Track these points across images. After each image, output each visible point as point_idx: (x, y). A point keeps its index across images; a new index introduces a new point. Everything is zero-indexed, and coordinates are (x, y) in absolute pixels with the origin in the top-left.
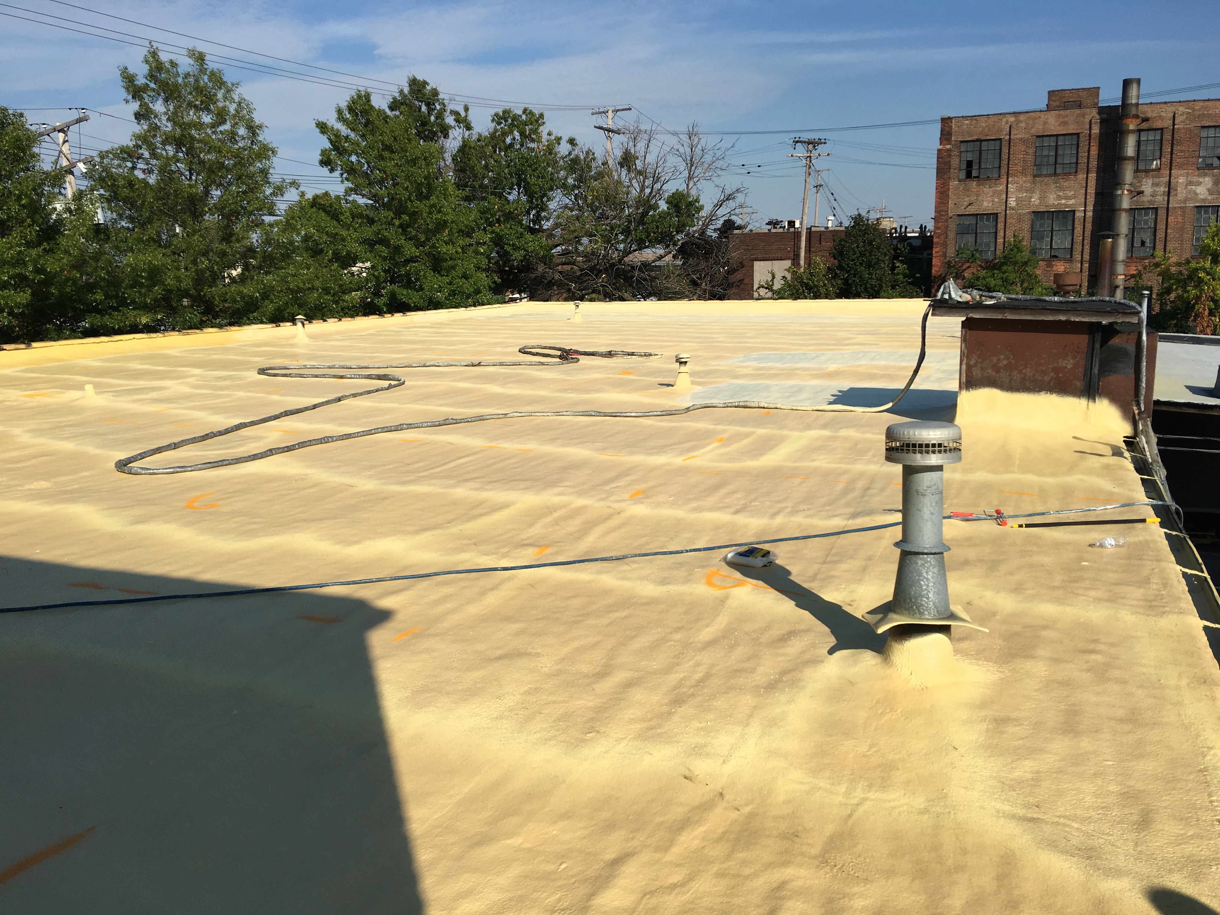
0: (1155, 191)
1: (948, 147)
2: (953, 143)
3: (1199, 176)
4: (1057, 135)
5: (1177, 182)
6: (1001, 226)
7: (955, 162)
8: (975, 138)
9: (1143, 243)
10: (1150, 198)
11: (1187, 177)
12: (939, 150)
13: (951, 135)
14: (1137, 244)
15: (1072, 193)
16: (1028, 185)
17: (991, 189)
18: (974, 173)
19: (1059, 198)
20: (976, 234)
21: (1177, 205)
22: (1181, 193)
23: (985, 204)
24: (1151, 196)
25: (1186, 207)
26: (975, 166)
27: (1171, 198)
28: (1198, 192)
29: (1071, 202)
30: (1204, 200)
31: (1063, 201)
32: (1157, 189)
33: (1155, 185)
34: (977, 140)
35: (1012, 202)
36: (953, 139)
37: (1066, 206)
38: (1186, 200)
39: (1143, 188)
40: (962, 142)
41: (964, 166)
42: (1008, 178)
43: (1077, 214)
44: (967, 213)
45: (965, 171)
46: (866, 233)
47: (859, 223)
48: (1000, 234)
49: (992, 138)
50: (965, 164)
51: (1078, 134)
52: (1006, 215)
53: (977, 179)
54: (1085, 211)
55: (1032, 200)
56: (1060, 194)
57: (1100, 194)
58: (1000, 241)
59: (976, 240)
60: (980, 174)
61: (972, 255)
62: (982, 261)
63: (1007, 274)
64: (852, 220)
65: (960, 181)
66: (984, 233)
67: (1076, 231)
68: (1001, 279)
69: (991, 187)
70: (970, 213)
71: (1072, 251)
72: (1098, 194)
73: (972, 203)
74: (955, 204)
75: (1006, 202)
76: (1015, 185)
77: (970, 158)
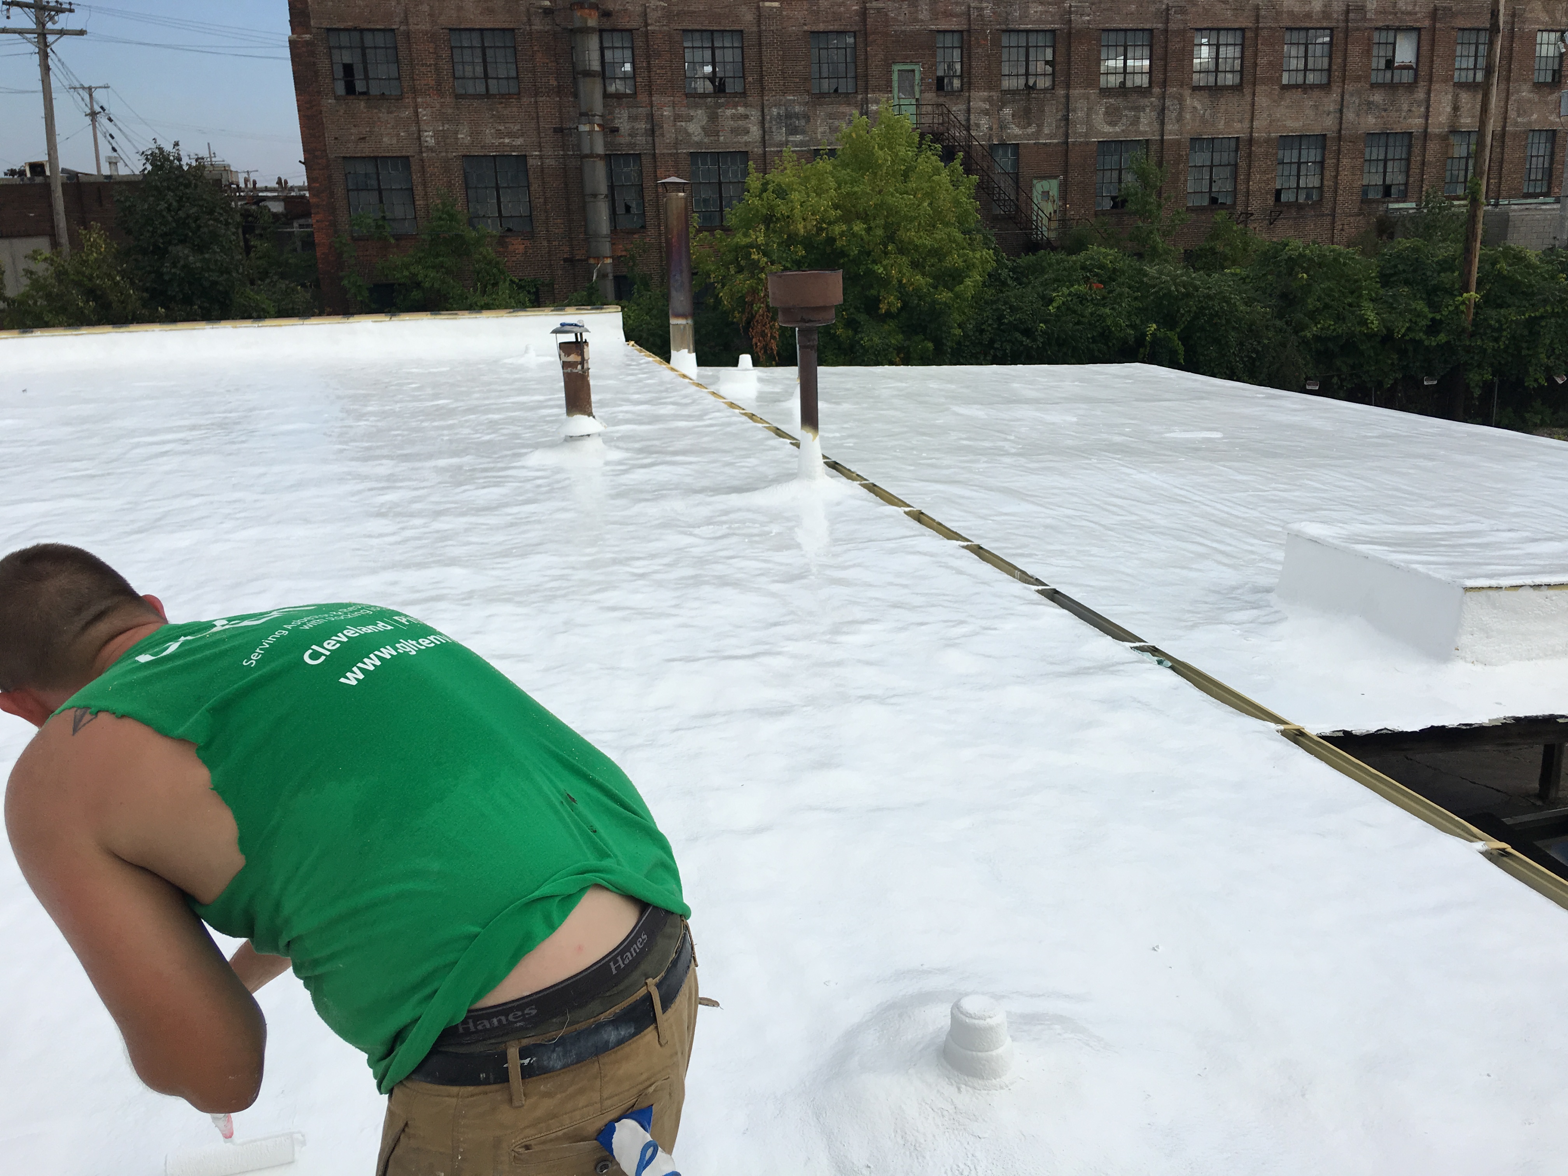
0: (633, 128)
1: (307, 37)
2: (314, 31)
3: (688, 106)
4: (481, 30)
5: (662, 115)
6: (416, 177)
7: (323, 65)
8: (350, 24)
9: (628, 209)
10: (627, 139)
11: (674, 107)
12: (293, 44)
13: (309, 16)
14: (621, 210)
15: (518, 127)
16: (450, 111)
17: (391, 116)
18: (360, 86)
19: (500, 134)
20: (380, 192)
21: (666, 151)
22: (669, 133)
23: (386, 140)
24: (629, 135)
25: (677, 153)
26: (358, 74)
27: (657, 140)
28: (690, 130)
29: (519, 142)
30: (699, 144)
31: (507, 141)
32: (637, 125)
33: (633, 118)
34: (355, 29)
35: (429, 139)
36: (312, 23)
37: (514, 148)
38: (676, 144)
39: (617, 123)
40: (328, 30)
41: (339, 73)
42: (415, 98)
43: (531, 162)
44: (359, 155)
45: (343, 83)
46: (181, 184)
47: (162, 166)
48: (419, 191)
49: (378, 27)
50: (341, 69)
51: (513, 30)
52: (422, 160)
53: (366, 97)
54: (541, 157)
55: (460, 136)
56: (500, 128)
57: (559, 130)
58: (420, 203)
59: (381, 201)
60: (368, 88)
61: (378, 227)
62: (398, 238)
63: (441, 259)
64: (147, 159)
65: (337, 98)
66: (392, 189)
67: (532, 189)
68: (433, 267)
69: (391, 113)
70: (364, 155)
71: (531, 220)
72: (556, 130)
73: (364, 138)
74: (336, 138)
75: (419, 138)
76: (429, 110)
77: (347, 60)
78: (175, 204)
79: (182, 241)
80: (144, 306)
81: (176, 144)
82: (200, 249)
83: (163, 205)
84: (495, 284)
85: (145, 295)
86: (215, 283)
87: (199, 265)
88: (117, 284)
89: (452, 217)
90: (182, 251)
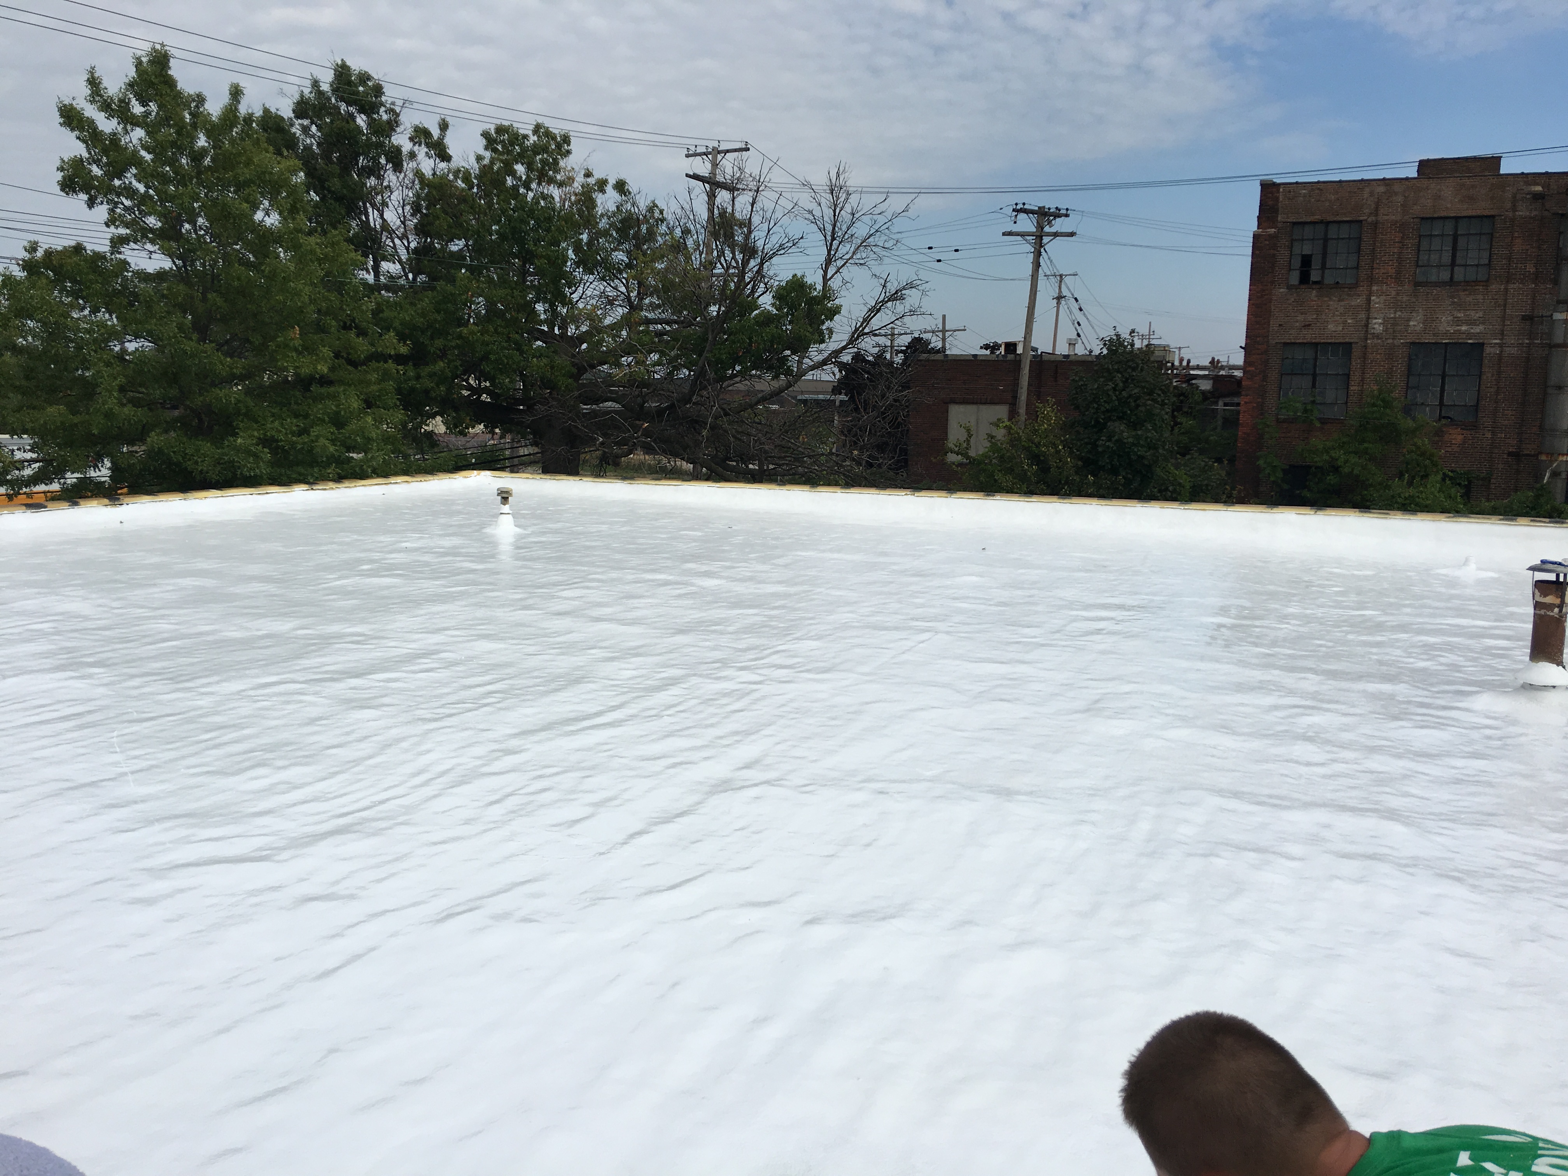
1: (1272, 230)
2: (1279, 225)
4: (1457, 219)
6: (1356, 363)
7: (1282, 256)
8: (1317, 217)
12: (1256, 237)
13: (1277, 214)
15: (1480, 314)
16: (1405, 298)
17: (1342, 303)
18: (1315, 276)
19: (1458, 321)
20: (1314, 375)
23: (1331, 327)
26: (1316, 264)
29: (1477, 329)
31: (1464, 328)
34: (1321, 222)
35: (1377, 326)
36: (1279, 219)
37: (1470, 335)
40: (1294, 224)
41: (1297, 263)
42: (1371, 286)
43: (1488, 350)
44: (1301, 341)
45: (1298, 272)
46: (1130, 367)
47: (1116, 351)
48: (1355, 377)
49: (1345, 219)
50: (1300, 259)
51: (1493, 216)
52: (1366, 347)
53: (1318, 286)
54: (1501, 346)
55: (1412, 323)
56: (1459, 315)
57: (1528, 319)
58: (1354, 388)
59: (1314, 386)
60: (1323, 277)
61: (1306, 411)
62: (1323, 421)
63: (1366, 445)
64: (1105, 345)
65: (1290, 287)
66: (1327, 374)
67: (1484, 377)
68: (1356, 453)
69: (1342, 300)
70: (1305, 341)
71: (1477, 411)
72: (1524, 318)
73: (1309, 325)
74: (1280, 325)
75: (1367, 326)
76: (1383, 298)
77: (1307, 251)
78: (1121, 385)
79: (1120, 418)
80: (1077, 473)
81: (1133, 331)
82: (1134, 425)
83: (1111, 385)
84: (1425, 476)
85: (1080, 463)
86: (1142, 457)
87: (1131, 440)
88: (1058, 452)
89: (1387, 404)
90: (1119, 427)
